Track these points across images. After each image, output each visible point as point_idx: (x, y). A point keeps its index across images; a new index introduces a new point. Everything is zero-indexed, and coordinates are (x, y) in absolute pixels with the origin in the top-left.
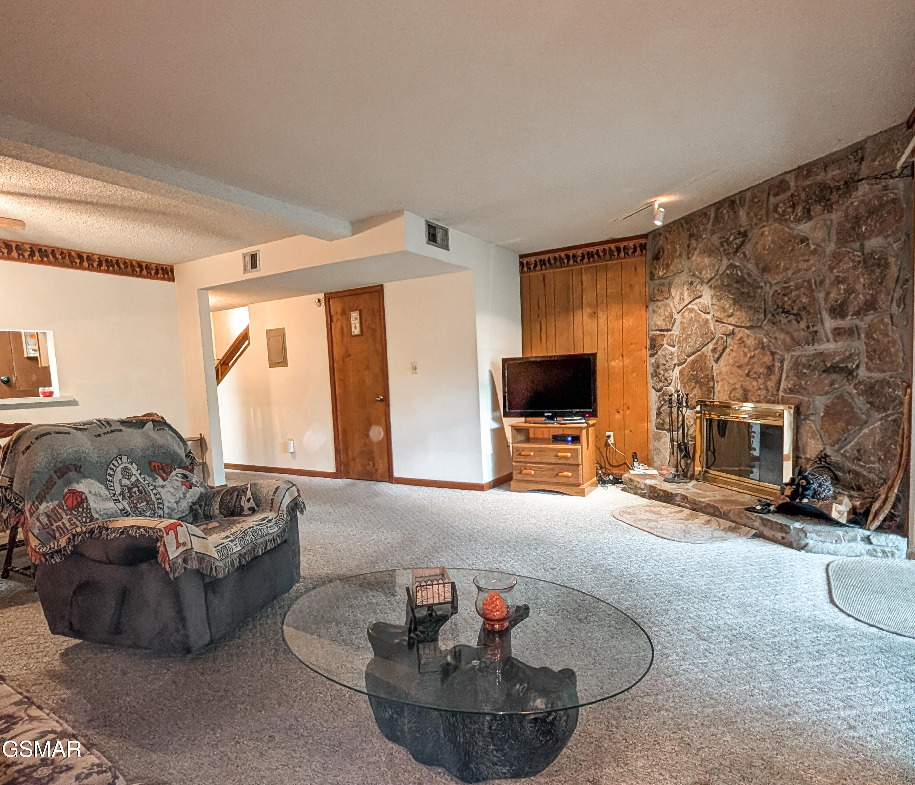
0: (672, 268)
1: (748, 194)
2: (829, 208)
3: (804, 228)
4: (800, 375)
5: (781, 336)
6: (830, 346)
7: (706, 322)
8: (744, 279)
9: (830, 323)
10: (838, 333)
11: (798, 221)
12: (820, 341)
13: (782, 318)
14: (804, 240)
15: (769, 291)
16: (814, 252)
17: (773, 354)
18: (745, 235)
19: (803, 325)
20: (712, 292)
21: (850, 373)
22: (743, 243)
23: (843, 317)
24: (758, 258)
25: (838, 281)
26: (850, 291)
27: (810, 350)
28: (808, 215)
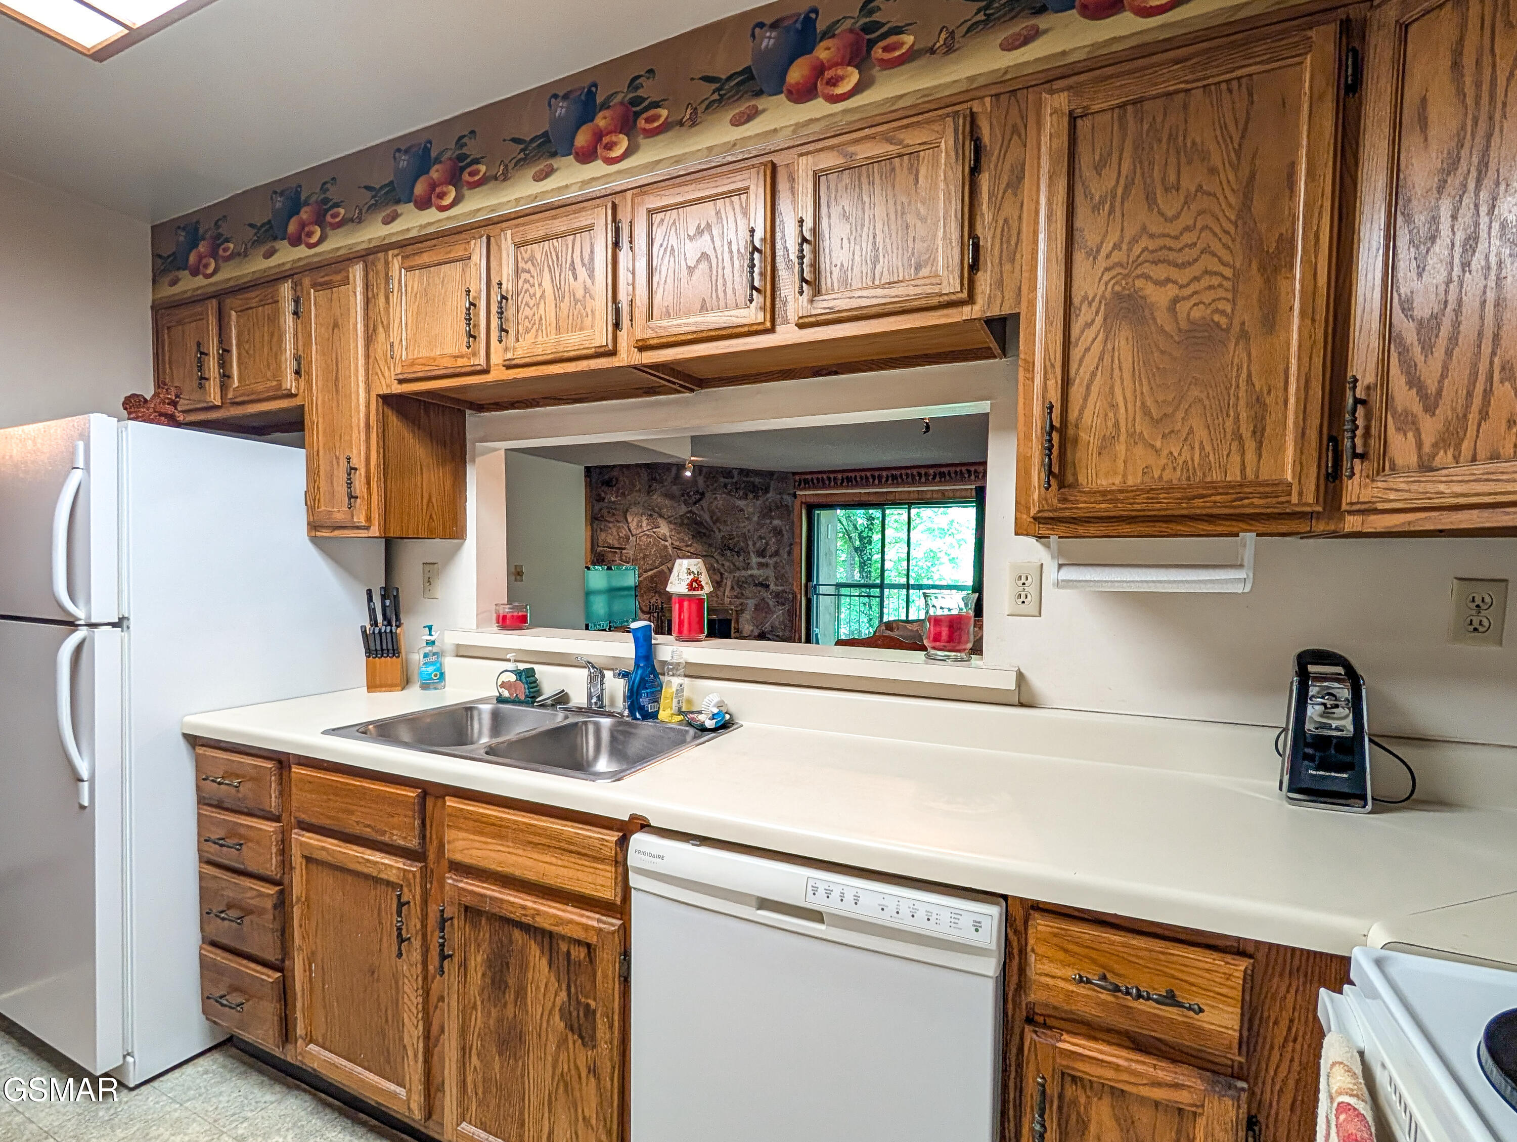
0: (629, 498)
1: (705, 470)
2: (756, 497)
3: (741, 503)
4: (740, 587)
5: (727, 564)
6: (755, 572)
7: (666, 547)
8: (701, 523)
9: (754, 560)
10: (761, 565)
11: (740, 498)
12: (752, 568)
13: (728, 553)
14: (742, 510)
15: (719, 536)
16: (747, 519)
17: (722, 574)
18: (703, 494)
19: (741, 558)
20: (672, 526)
21: (768, 586)
22: (700, 500)
23: (764, 557)
24: (712, 514)
25: (761, 538)
26: (767, 544)
27: (744, 573)
28: (745, 497)
